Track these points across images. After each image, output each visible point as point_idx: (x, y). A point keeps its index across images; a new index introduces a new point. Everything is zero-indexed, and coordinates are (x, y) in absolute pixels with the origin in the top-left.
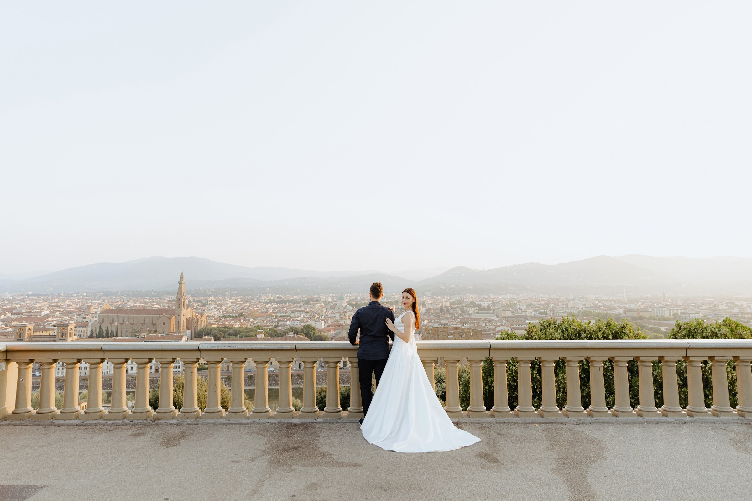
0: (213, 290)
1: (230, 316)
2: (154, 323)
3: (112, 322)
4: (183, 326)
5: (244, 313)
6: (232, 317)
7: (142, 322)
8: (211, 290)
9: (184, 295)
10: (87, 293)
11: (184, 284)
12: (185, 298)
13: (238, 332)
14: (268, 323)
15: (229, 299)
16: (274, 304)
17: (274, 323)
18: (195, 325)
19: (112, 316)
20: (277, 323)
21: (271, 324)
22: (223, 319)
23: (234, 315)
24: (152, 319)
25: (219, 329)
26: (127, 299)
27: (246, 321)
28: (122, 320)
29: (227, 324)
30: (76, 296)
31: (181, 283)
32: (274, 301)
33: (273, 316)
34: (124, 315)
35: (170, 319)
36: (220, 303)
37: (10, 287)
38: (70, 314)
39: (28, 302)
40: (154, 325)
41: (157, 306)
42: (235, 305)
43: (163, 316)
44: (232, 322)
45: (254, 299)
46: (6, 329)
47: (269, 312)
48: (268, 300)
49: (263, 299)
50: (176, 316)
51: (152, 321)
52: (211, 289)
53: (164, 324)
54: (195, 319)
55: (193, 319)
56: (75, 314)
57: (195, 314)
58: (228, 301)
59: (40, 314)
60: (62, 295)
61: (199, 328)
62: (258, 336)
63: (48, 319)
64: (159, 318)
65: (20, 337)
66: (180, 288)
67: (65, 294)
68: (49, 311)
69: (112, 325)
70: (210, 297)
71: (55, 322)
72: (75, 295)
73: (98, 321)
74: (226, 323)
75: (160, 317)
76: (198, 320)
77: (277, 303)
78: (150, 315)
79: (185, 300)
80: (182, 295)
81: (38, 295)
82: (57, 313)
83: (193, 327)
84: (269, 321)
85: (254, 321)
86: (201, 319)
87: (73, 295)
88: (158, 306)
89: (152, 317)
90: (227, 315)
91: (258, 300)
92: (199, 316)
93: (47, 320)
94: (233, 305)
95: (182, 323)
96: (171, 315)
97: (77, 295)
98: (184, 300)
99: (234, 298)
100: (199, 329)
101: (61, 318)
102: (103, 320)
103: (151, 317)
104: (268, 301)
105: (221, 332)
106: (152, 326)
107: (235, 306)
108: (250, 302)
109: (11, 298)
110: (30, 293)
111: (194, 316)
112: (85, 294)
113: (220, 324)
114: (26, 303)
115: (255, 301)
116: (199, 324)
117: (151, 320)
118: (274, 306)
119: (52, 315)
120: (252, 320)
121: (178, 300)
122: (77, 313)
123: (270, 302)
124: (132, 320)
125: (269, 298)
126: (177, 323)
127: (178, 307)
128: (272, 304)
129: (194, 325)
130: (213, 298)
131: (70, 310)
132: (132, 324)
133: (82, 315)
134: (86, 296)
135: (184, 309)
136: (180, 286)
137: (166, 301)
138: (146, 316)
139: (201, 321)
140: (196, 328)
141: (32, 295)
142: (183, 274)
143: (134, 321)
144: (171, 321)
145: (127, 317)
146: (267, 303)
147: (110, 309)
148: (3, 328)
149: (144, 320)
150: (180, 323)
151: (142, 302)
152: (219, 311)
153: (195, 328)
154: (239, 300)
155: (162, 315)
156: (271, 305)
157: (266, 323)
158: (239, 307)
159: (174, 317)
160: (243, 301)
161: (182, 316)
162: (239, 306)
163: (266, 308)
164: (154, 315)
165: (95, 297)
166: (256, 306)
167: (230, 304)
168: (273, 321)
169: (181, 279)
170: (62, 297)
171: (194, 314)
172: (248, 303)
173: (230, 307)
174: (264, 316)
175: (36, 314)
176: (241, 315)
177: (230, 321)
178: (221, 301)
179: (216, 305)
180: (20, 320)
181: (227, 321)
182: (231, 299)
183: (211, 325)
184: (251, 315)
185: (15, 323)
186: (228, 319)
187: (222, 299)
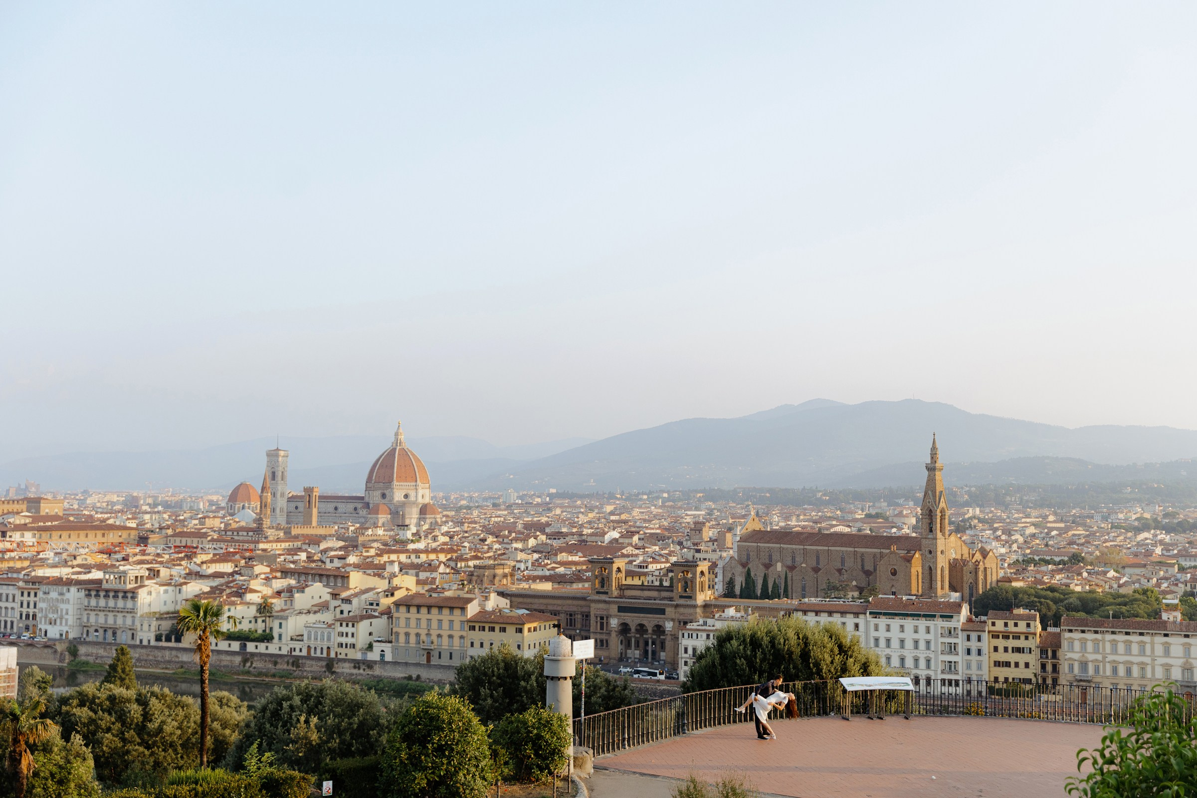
0: (973, 489)
1: (1048, 562)
2: (866, 568)
3: (767, 561)
4: (942, 581)
5: (1083, 555)
6: (1055, 564)
7: (839, 566)
8: (968, 489)
9: (942, 499)
10: (668, 492)
11: (941, 470)
12: (943, 508)
13: (1091, 605)
14: (1164, 586)
15: (1021, 515)
16: (1158, 532)
17: (1180, 585)
18: (971, 580)
19: (769, 548)
20: (1189, 585)
21: (1173, 588)
22: (1029, 568)
23: (1057, 559)
24: (863, 560)
25: (1036, 592)
26: (764, 509)
27: (1099, 577)
28: (791, 558)
29: (1046, 581)
30: (647, 499)
31: (931, 469)
32: (1157, 525)
33: (1172, 565)
34: (794, 546)
35: (909, 560)
36: (1001, 524)
37: (512, 476)
38: (661, 542)
39: (558, 511)
40: (868, 573)
41: (844, 527)
42: (1046, 530)
43: (891, 553)
44: (1058, 577)
45: (1092, 517)
46: (553, 569)
47: (1154, 555)
48: (1136, 519)
49: (1121, 516)
50: (922, 555)
51: (863, 566)
52: (966, 486)
53: (894, 573)
54: (970, 564)
55: (965, 562)
56: (671, 540)
57: (967, 551)
58: (1023, 520)
59: (601, 538)
60: (618, 496)
61: (980, 586)
62: (1165, 616)
63: (624, 551)
64: (878, 556)
65: (603, 586)
66: (931, 483)
67: (622, 494)
68: (619, 533)
69: (770, 570)
70: (971, 510)
71: (641, 558)
72: (645, 497)
73: (736, 557)
75: (882, 556)
76: (977, 566)
77: (1168, 529)
78: (856, 549)
79: (944, 512)
80: (937, 499)
81: (572, 496)
82: (636, 538)
83: (965, 585)
84: (1166, 579)
85: (1120, 579)
86: (983, 562)
87: (640, 497)
88: (846, 528)
89: (863, 554)
90: (1037, 558)
91: (1105, 519)
92: (978, 556)
93: (622, 553)
94: (1041, 533)
95: (939, 572)
96: (909, 552)
97: (648, 497)
98: (941, 512)
99: (1034, 513)
100: (981, 592)
101: (646, 550)
102: (748, 555)
103: (859, 555)
104: (1136, 523)
105: (1048, 601)
106: (864, 576)
107: (1047, 534)
108: (1086, 527)
109: (520, 502)
110: (553, 491)
111: (966, 556)
112: (665, 495)
113: (1030, 580)
114: (553, 513)
115: (1096, 523)
116: (981, 576)
117: (859, 560)
118: (1159, 537)
119: (627, 541)
120: (1112, 574)
121: (928, 512)
122: (675, 538)
123: (1144, 526)
124: (815, 559)
125: (1138, 515)
126: (927, 572)
127: (928, 530)
128: (1152, 532)
129: (968, 578)
130: (978, 510)
131: (652, 531)
132: (816, 570)
133: (685, 543)
134: (668, 500)
135: (944, 535)
136: (929, 476)
137: (859, 517)
138: (847, 551)
139: (985, 569)
140: (974, 589)
141: (558, 495)
142: (938, 445)
143: (818, 563)
144: (913, 565)
145: (802, 552)
146: (1138, 530)
147: (760, 531)
148: (549, 567)
149: (843, 562)
150: (934, 571)
151: (802, 517)
152: (1010, 547)
153: (971, 588)
154: (1051, 518)
155: (886, 551)
156: (1151, 536)
157: (1158, 585)
158: (1059, 538)
159: (917, 555)
160: (1062, 521)
161: (939, 553)
162: (1057, 535)
163: (1138, 543)
164: (868, 550)
165: (688, 504)
166: (1107, 537)
167: (1031, 530)
168: (1177, 580)
169: (932, 458)
170: (618, 502)
171: (965, 551)
172: (1080, 528)
173: (1033, 536)
174: (1144, 566)
175: (594, 538)
176: (1076, 559)
177: (1053, 573)
178: (1001, 520)
179: (995, 530)
180: (570, 549)
181: (1045, 573)
182: (1028, 516)
183: (1010, 581)
184: (1105, 561)
185: (563, 557)
186: (1044, 568)
187: (1004, 516)
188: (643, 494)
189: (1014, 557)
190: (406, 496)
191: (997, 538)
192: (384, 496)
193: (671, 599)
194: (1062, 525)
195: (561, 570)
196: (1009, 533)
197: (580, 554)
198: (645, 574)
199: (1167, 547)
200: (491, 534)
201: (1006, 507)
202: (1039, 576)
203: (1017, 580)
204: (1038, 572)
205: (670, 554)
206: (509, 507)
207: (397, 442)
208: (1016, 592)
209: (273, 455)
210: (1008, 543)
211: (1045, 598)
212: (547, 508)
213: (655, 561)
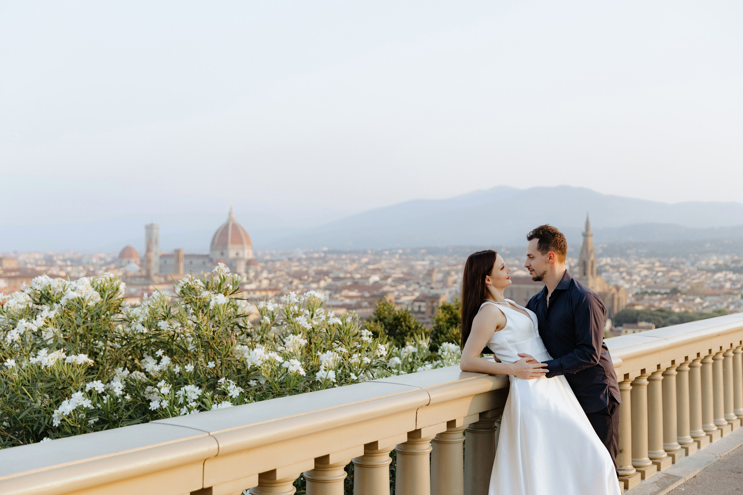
1: (656, 294)
5: (679, 288)
6: (661, 295)
7: (525, 297)
9: (592, 255)
11: (592, 236)
12: (593, 260)
15: (638, 263)
16: (728, 273)
18: (609, 305)
22: (645, 298)
23: (663, 291)
25: (651, 313)
27: (690, 302)
31: (586, 235)
32: (725, 268)
33: (737, 295)
36: (625, 269)
44: (664, 303)
45: (684, 263)
47: (725, 288)
48: (713, 264)
49: (703, 263)
54: (609, 295)
55: (605, 294)
57: (607, 287)
61: (616, 309)
66: (585, 244)
70: (604, 259)
74: (656, 304)
76: (614, 296)
77: (734, 271)
79: (594, 262)
80: (589, 255)
86: (617, 294)
87: (384, 252)
90: (649, 291)
91: (693, 264)
92: (614, 290)
94: (651, 274)
97: (390, 253)
98: (591, 262)
99: (646, 261)
100: (616, 313)
104: (713, 267)
107: (656, 274)
111: (606, 290)
112: (401, 251)
113: (646, 304)
114: (330, 264)
115: (687, 267)
116: (616, 303)
118: (729, 276)
120: (698, 300)
123: (719, 269)
125: (715, 262)
127: (583, 274)
128: (724, 272)
130: (609, 259)
134: (403, 254)
135: (593, 276)
139: (619, 298)
140: (612, 311)
142: (589, 221)
146: (714, 272)
149: (528, 295)
152: (632, 283)
154: (657, 264)
156: (723, 276)
157: (728, 307)
158: (664, 278)
160: (664, 266)
162: (662, 275)
166: (694, 276)
167: (645, 272)
169: (587, 228)
170: (370, 256)
171: (605, 287)
172: (676, 271)
173: (646, 276)
174: (719, 295)
175: (363, 281)
176: (675, 291)
177: (661, 300)
178: (624, 266)
179: (621, 273)
180: (350, 288)
181: (655, 301)
182: (642, 263)
183: (633, 305)
184: (693, 292)
185: (346, 292)
186: (654, 297)
187: (626, 263)
188: (386, 250)
189: (635, 291)
190: (237, 254)
191: (623, 278)
192: (222, 254)
193: (423, 319)
194: (664, 269)
195: (347, 301)
196: (630, 274)
197: (357, 290)
198: (401, 303)
199: (733, 283)
200: (296, 278)
201: (627, 257)
202: (652, 302)
203: (638, 305)
204: (651, 300)
205: (415, 290)
206: (299, 260)
207: (230, 218)
208: (638, 313)
209: (150, 228)
210: (631, 281)
211: (657, 315)
212: (324, 260)
213: (405, 295)
